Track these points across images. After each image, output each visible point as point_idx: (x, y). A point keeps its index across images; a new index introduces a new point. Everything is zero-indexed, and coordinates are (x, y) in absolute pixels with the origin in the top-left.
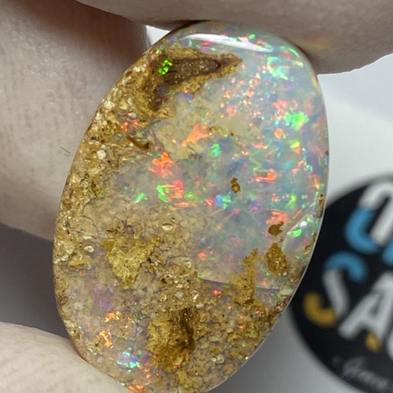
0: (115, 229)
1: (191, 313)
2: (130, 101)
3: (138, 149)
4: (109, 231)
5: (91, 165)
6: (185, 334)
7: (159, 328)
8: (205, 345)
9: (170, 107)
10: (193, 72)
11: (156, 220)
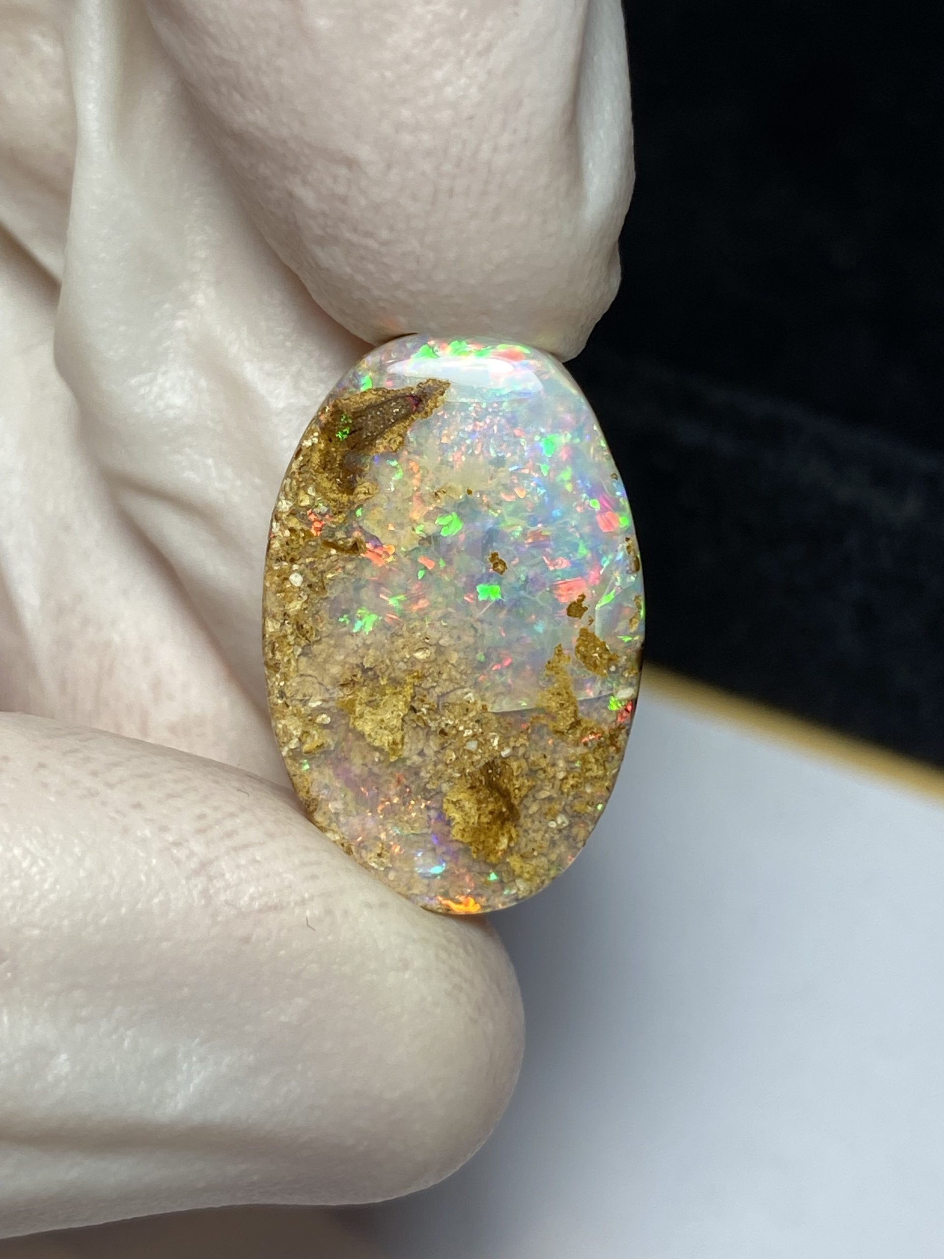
0: (350, 679)
1: (497, 767)
2: (310, 491)
3: (346, 556)
4: (343, 685)
5: (288, 599)
6: (499, 800)
7: (459, 803)
8: (534, 808)
9: (369, 480)
10: (386, 422)
11: (403, 648)
